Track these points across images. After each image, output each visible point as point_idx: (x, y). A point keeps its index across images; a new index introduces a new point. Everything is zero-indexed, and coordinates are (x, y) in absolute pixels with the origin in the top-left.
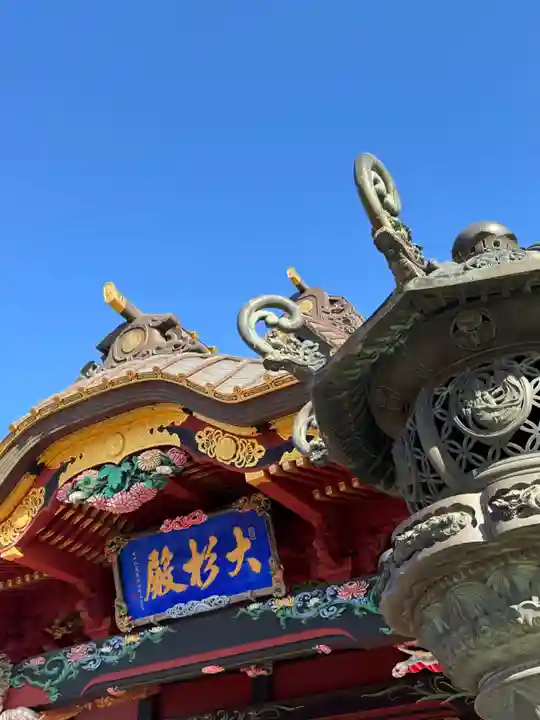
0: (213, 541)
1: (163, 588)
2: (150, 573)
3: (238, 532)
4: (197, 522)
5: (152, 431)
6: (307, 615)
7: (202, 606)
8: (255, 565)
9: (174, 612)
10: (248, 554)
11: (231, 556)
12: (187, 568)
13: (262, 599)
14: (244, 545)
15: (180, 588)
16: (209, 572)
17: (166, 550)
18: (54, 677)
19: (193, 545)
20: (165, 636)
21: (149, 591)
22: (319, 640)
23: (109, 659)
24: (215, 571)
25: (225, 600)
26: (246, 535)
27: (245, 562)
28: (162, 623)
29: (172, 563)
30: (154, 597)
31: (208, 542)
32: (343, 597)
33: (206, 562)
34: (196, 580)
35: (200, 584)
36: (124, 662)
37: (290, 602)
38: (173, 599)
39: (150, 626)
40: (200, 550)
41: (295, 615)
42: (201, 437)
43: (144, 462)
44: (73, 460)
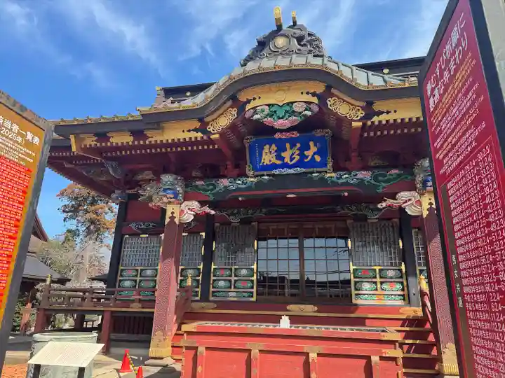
0: (298, 145)
1: (270, 161)
2: (264, 154)
3: (311, 144)
4: (293, 136)
5: (302, 93)
6: (340, 181)
7: (292, 171)
8: (318, 158)
9: (277, 172)
10: (314, 154)
11: (306, 153)
12: (283, 155)
13: (320, 172)
14: (313, 149)
15: (279, 162)
16: (294, 158)
17: (273, 146)
18: (212, 190)
19: (288, 146)
20: (270, 180)
21: (263, 161)
22: (345, 191)
23: (239, 186)
24: (297, 158)
25: (303, 170)
26: (315, 145)
27: (313, 156)
28: (267, 175)
29: (276, 151)
30: (265, 164)
31: (296, 145)
32: (359, 176)
33: (293, 154)
34: (287, 160)
35: (289, 162)
36: (249, 188)
37: (333, 175)
38: (274, 166)
39: (263, 175)
40: (291, 148)
41: (335, 179)
42: (330, 102)
43: (297, 108)
44: (254, 99)
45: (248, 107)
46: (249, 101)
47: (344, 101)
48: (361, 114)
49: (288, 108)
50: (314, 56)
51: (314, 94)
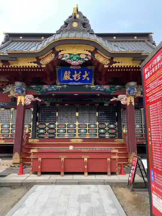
0: (80, 72)
1: (68, 78)
2: (65, 75)
3: (86, 72)
4: (79, 68)
5: (84, 50)
6: (97, 89)
7: (77, 84)
8: (88, 79)
9: (70, 84)
10: (87, 77)
11: (83, 76)
12: (73, 76)
13: (89, 85)
14: (86, 74)
15: (71, 79)
16: (78, 78)
17: (69, 71)
18: (40, 90)
19: (76, 72)
20: (67, 87)
21: (64, 78)
22: (98, 93)
23: (53, 89)
24: (79, 78)
25: (82, 84)
26: (87, 73)
27: (86, 78)
28: (66, 85)
29: (70, 74)
30: (65, 80)
32: (104, 88)
33: (78, 76)
34: (75, 79)
35: (76, 80)
36: (58, 90)
37: (94, 86)
38: (69, 81)
39: (64, 85)
41: (94, 88)
42: (96, 55)
43: (82, 56)
44: (63, 50)
45: (60, 54)
46: (60, 51)
47: (102, 56)
48: (108, 62)
49: (78, 56)
50: (90, 33)
51: (89, 51)
